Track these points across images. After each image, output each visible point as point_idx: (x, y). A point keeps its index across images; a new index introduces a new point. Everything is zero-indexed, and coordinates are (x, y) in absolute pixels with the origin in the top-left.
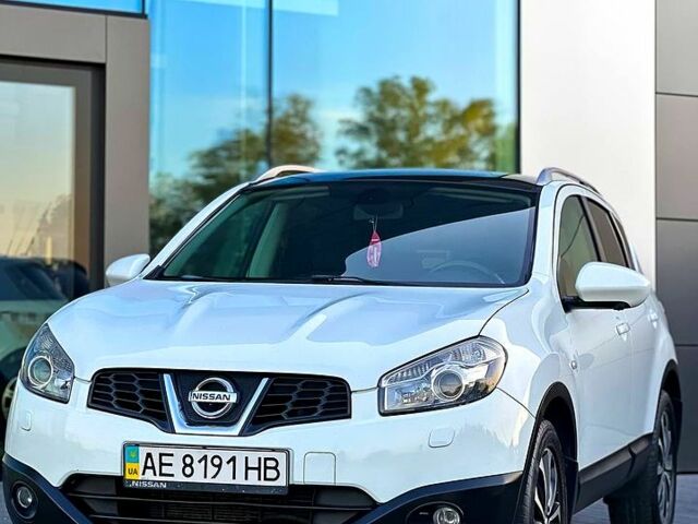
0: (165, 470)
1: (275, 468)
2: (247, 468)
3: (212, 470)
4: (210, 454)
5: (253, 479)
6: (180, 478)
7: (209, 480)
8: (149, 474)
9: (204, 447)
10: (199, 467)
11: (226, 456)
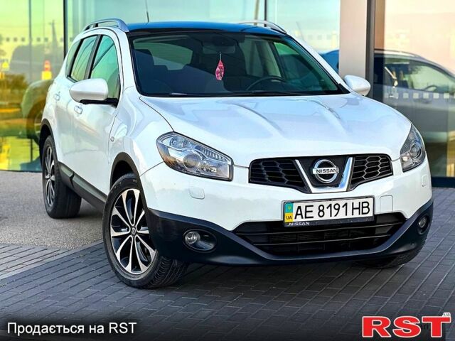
0: (308, 215)
1: (367, 207)
2: (353, 209)
3: (334, 212)
4: (333, 203)
5: (356, 214)
6: (317, 218)
7: (333, 218)
8: (299, 218)
9: (330, 200)
10: (327, 211)
11: (342, 203)
